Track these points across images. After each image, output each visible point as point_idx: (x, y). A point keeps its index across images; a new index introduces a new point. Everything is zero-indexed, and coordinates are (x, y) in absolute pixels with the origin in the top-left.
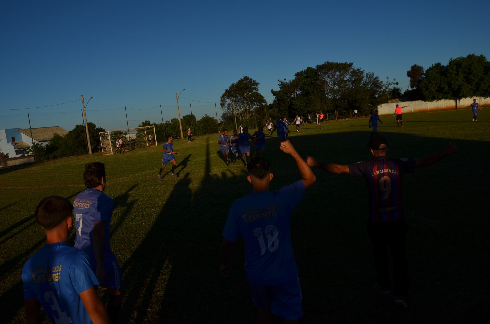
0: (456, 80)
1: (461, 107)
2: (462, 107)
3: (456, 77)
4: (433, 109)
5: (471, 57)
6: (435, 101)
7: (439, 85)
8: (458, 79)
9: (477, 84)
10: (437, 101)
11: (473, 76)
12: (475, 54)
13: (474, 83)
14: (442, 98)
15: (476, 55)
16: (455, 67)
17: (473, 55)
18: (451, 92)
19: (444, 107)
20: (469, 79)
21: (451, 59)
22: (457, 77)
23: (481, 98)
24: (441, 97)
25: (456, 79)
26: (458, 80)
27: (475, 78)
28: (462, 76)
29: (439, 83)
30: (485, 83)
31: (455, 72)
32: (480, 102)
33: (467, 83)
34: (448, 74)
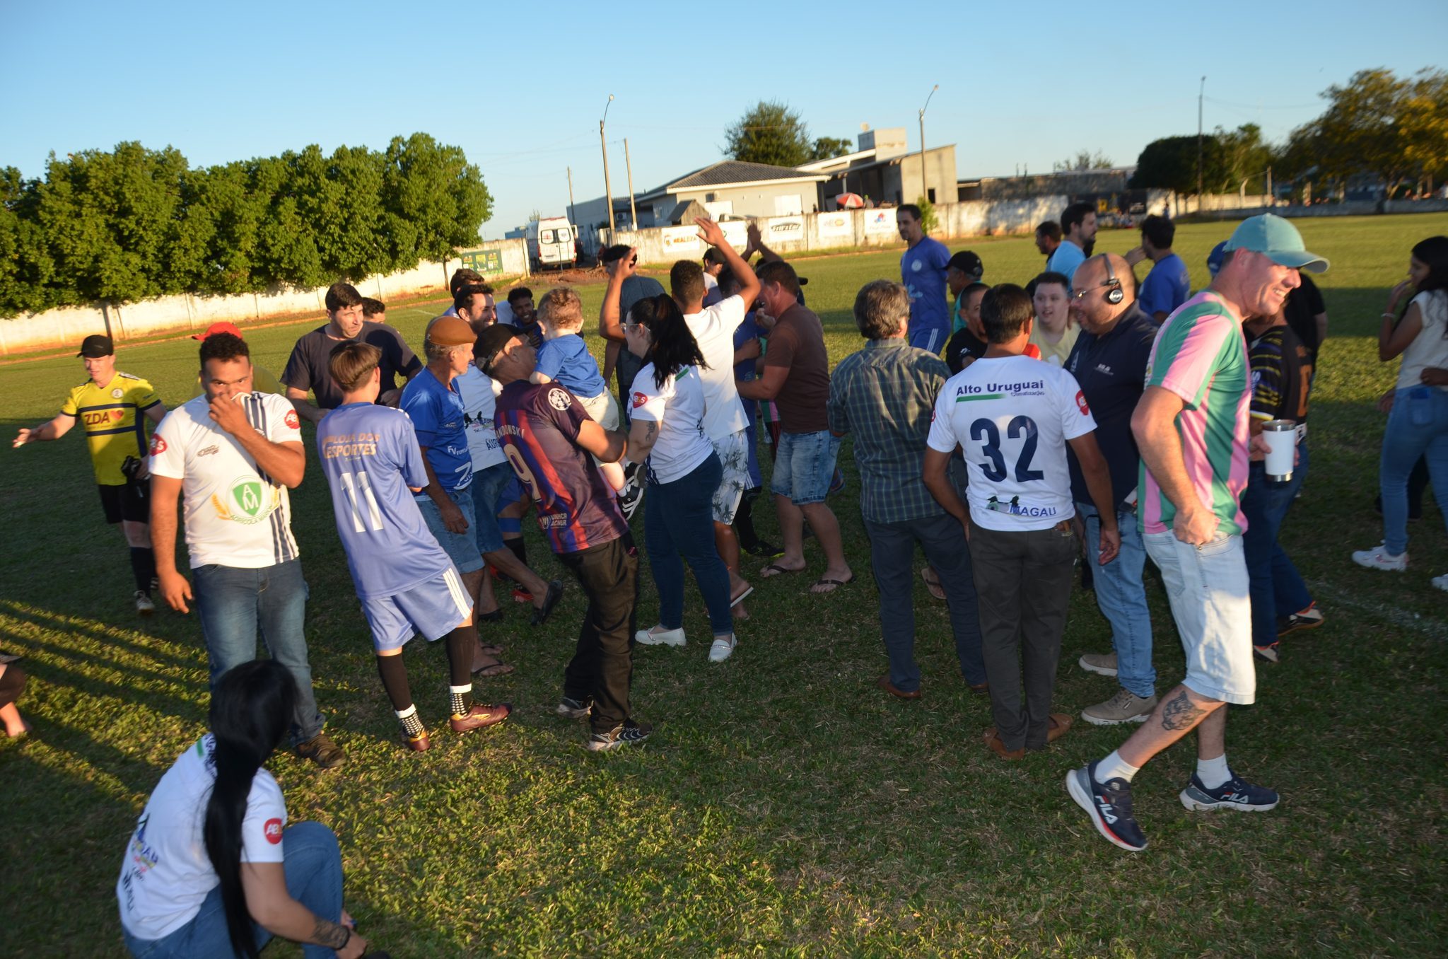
0: (79, 236)
1: (127, 337)
2: (132, 336)
3: (72, 228)
4: (23, 347)
5: (128, 153)
6: (23, 317)
7: (16, 257)
8: (82, 232)
9: (160, 249)
10: (30, 317)
11: (138, 223)
12: (141, 144)
13: (151, 250)
14: (47, 304)
15: (144, 145)
16: (65, 187)
17: (136, 144)
18: (71, 281)
19: (63, 339)
20: (126, 233)
21: (52, 154)
22: (77, 224)
23: (192, 301)
24: (38, 302)
25: (74, 233)
26: (85, 236)
27: (144, 229)
28: (101, 220)
29: (14, 245)
30: (186, 251)
31: (71, 207)
32: (192, 316)
33: (126, 249)
34: (41, 212)
